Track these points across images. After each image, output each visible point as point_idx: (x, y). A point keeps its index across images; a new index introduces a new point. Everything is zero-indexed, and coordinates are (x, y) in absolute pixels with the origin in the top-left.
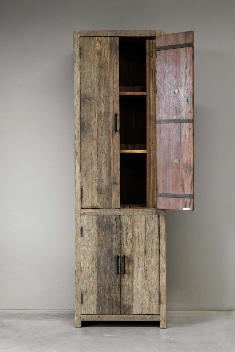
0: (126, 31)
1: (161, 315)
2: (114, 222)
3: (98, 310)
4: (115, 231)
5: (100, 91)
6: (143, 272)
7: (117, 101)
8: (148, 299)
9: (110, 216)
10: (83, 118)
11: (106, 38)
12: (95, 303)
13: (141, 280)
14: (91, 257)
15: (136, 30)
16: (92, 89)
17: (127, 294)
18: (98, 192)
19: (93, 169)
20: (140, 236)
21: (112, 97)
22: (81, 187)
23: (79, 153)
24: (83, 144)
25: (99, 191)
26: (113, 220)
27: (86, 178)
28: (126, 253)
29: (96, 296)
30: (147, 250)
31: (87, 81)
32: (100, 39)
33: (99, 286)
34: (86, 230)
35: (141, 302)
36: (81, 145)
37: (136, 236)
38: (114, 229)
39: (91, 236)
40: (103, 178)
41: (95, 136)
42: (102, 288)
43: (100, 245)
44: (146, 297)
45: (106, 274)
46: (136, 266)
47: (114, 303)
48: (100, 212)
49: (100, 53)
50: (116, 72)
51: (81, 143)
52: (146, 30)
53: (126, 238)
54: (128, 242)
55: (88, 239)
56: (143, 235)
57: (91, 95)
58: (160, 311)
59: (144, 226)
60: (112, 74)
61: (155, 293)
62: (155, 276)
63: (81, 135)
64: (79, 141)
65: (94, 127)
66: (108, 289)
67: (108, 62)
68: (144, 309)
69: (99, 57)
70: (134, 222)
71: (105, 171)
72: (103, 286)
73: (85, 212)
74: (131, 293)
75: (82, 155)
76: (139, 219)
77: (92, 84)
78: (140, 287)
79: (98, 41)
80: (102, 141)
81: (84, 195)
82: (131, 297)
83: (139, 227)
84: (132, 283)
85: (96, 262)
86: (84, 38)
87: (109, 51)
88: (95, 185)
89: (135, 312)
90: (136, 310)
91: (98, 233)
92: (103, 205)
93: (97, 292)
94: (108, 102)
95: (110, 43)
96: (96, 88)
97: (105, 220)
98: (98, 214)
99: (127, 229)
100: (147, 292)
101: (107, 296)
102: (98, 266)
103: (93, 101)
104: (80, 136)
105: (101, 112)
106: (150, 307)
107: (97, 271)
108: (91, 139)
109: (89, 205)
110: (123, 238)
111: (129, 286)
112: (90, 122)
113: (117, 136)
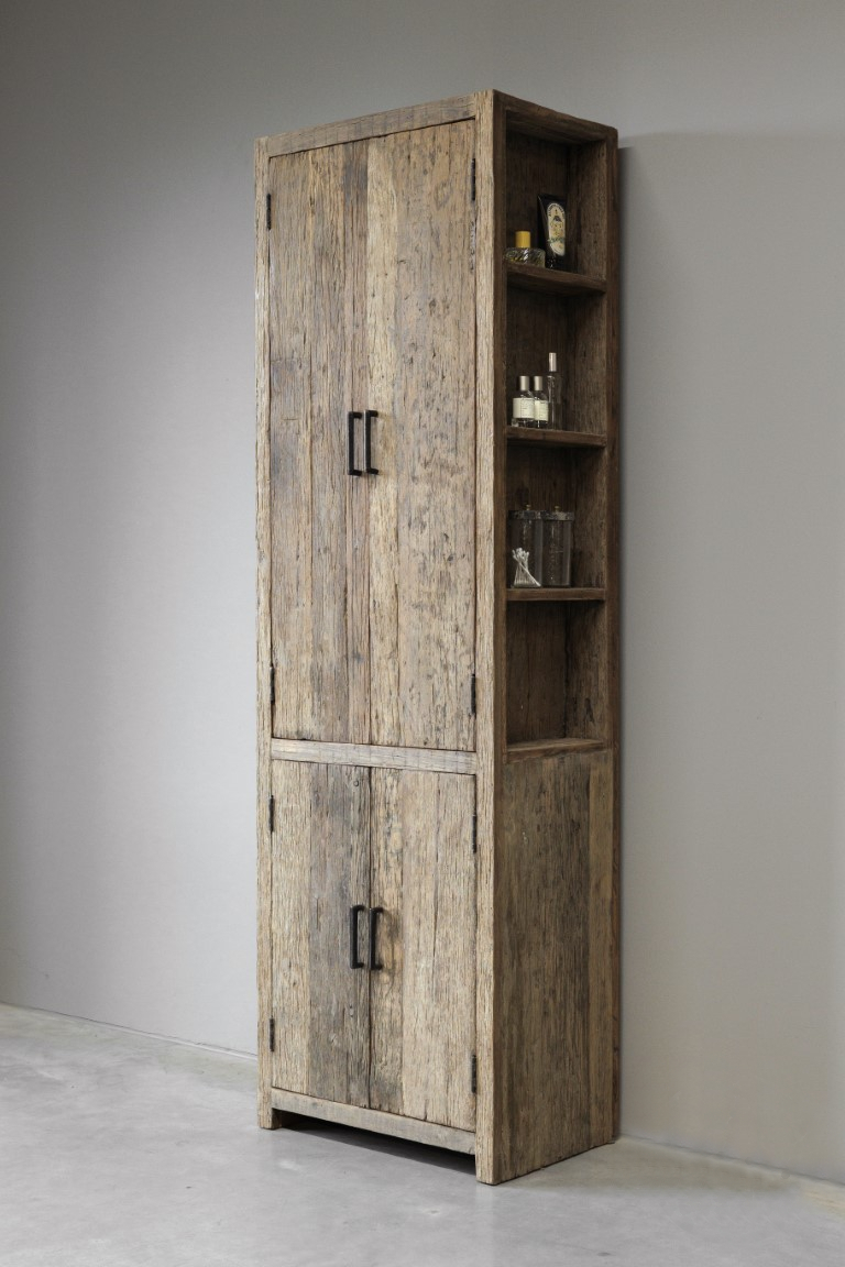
0: (386, 115)
1: (479, 1134)
2: (354, 790)
3: (312, 1081)
4: (357, 821)
5: (318, 339)
6: (431, 973)
8: (442, 1071)
9: (345, 768)
10: (276, 435)
11: (333, 151)
12: (306, 1056)
13: (425, 1002)
14: (294, 902)
15: (413, 107)
16: (298, 332)
17: (387, 1041)
18: (314, 686)
19: (301, 608)
20: (423, 844)
21: (348, 355)
22: (272, 665)
23: (267, 553)
24: (277, 524)
25: (317, 681)
26: (352, 782)
27: (285, 637)
28: (386, 900)
29: (308, 1036)
30: (442, 898)
31: (286, 309)
32: (319, 157)
33: (314, 1001)
34: (285, 811)
35: (423, 1076)
36: (271, 526)
37: (412, 843)
38: (353, 814)
39: (294, 830)
40: (325, 638)
41: (305, 493)
42: (320, 1009)
43: (318, 865)
44: (437, 1063)
45: (331, 964)
46: (411, 949)
47: (352, 1068)
48: (318, 752)
49: (317, 205)
50: (361, 268)
51: (271, 519)
52: (442, 102)
53: (386, 848)
54: (392, 864)
55: (289, 839)
56: (432, 843)
57: (296, 355)
58: (475, 1119)
59: (433, 811)
60: (349, 275)
61: (462, 1054)
62: (462, 992)
63: (272, 492)
64: (268, 511)
65: (302, 463)
66: (337, 1014)
67: (340, 232)
68: (431, 1103)
69: (316, 221)
70: (406, 794)
71: (331, 614)
72: (324, 1002)
73: (282, 749)
74: (398, 1041)
75: (274, 560)
76: (421, 786)
77: (297, 314)
78: (421, 1024)
79: (313, 163)
80: (324, 511)
81: (279, 693)
82: (398, 1055)
83: (421, 815)
84: (401, 1003)
85: (306, 918)
86: (280, 158)
87: (341, 195)
88: (307, 659)
89: (407, 1109)
90: (412, 1103)
91: (315, 827)
92: (326, 730)
93: (308, 1022)
94: (338, 376)
95: (345, 168)
96: (309, 330)
97: (331, 781)
98: (314, 760)
99: (389, 816)
100: (440, 1045)
101: (335, 1040)
102: (312, 935)
103: (300, 372)
104: (268, 494)
105: (320, 410)
106: (446, 1101)
107: (310, 951)
108: (295, 505)
109: (292, 728)
110: (379, 849)
111: (394, 1014)
112: (294, 447)
113: (363, 490)
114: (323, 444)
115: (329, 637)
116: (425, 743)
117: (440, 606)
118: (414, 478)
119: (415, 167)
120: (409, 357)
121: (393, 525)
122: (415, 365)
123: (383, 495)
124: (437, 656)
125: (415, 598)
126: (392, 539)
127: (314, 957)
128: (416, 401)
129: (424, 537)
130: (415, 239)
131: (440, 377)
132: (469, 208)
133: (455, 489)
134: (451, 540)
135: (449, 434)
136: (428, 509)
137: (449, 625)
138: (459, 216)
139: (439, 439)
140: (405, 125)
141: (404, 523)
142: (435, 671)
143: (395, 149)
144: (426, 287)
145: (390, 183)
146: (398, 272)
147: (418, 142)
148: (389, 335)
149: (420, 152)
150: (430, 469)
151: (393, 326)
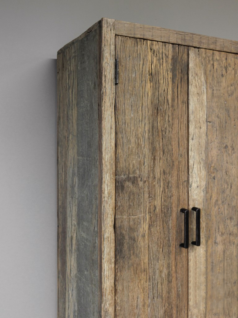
0: (201, 37)
5: (154, 162)
7: (185, 182)
10: (120, 227)
11: (165, 45)
15: (216, 38)
16: (139, 157)
21: (175, 173)
24: (119, 288)
31: (129, 141)
32: (156, 47)
36: (116, 290)
41: (144, 263)
50: (183, 121)
51: (115, 285)
52: (231, 41)
57: (138, 172)
60: (176, 126)
63: (117, 267)
64: (113, 281)
65: (142, 244)
67: (170, 97)
69: (153, 87)
77: (138, 145)
79: (151, 49)
80: (157, 272)
86: (125, 39)
87: (170, 75)
95: (173, 59)
96: (147, 156)
103: (141, 184)
105: (155, 207)
108: (135, 273)
112: (135, 234)
113: (184, 254)
114: (157, 229)
118: (215, 243)
119: (217, 72)
120: (213, 176)
122: (216, 180)
128: (217, 201)
130: (217, 111)
131: (230, 187)
139: (229, 221)
140: (212, 47)
141: (209, 269)
143: (206, 58)
144: (222, 137)
145: (202, 76)
146: (207, 128)
147: (218, 58)
148: (202, 163)
149: (220, 64)
150: (224, 237)
151: (204, 159)
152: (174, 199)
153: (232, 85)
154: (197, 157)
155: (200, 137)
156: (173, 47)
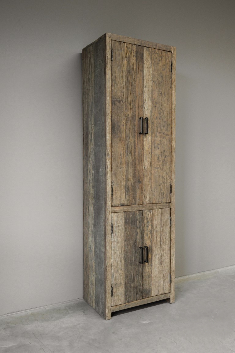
0: (149, 42)
1: (171, 292)
2: (138, 217)
3: (125, 299)
4: (139, 225)
5: (128, 95)
6: (159, 258)
7: (142, 106)
8: (162, 281)
9: (135, 212)
10: (114, 120)
11: (133, 45)
12: (123, 293)
13: (158, 266)
14: (120, 252)
15: (156, 43)
16: (121, 92)
17: (147, 280)
18: (126, 191)
19: (122, 169)
20: (157, 227)
21: (137, 101)
22: (112, 186)
23: (110, 153)
24: (113, 145)
25: (127, 189)
26: (137, 215)
27: (116, 177)
28: (147, 244)
29: (124, 287)
30: (162, 239)
31: (117, 85)
32: (129, 46)
33: (126, 277)
34: (116, 227)
35: (157, 285)
36: (112, 146)
37: (154, 227)
38: (138, 223)
39: (119, 232)
40: (130, 177)
41: (124, 137)
42: (128, 279)
43: (127, 239)
44: (161, 280)
45: (131, 265)
46: (154, 254)
47: (138, 290)
48: (127, 209)
49: (127, 58)
50: (141, 79)
51: (112, 144)
52: (164, 45)
53: (147, 230)
54: (149, 234)
55: (118, 235)
56: (159, 226)
57: (121, 98)
58: (170, 289)
59: (160, 218)
60: (138, 81)
61: (167, 275)
62: (167, 260)
64: (111, 141)
65: (123, 129)
66: (133, 278)
67: (135, 68)
68: (160, 290)
69: (127, 63)
70: (153, 215)
71: (131, 171)
72: (129, 276)
73: (115, 210)
74: (150, 279)
75: (113, 155)
76: (157, 213)
77: (121, 87)
78: (157, 272)
79: (126, 47)
80: (129, 143)
81: (114, 194)
82: (150, 282)
83: (157, 220)
84: (151, 269)
85: (123, 255)
86: (115, 42)
87: (135, 58)
88: (123, 183)
89: (152, 295)
90: (154, 292)
91: (126, 228)
92: (130, 202)
93: (124, 283)
94: (134, 106)
95: (136, 51)
96: (125, 92)
97: (131, 216)
98: (126, 211)
99: (148, 222)
100: (162, 275)
101: (132, 285)
102: (125, 259)
103: (122, 103)
104: (111, 136)
105: (128, 115)
106: (164, 288)
107: (125, 264)
108: (120, 140)
109: (118, 203)
110: (145, 231)
111: (149, 272)
112: (120, 124)
113: (141, 138)
114: (129, 124)
115: (131, 177)
116: (158, 202)
117: (162, 168)
118: (156, 136)
119: (157, 59)
120: (155, 105)
121: (151, 147)
122: (156, 108)
123: (148, 140)
124: (162, 180)
125: (156, 166)
126: (150, 151)
127: (126, 265)
128: (157, 117)
129: (159, 151)
130: (157, 76)
131: (163, 112)
132: (170, 73)
133: (167, 140)
134: (166, 152)
135: (166, 126)
136: (160, 144)
137: (165, 172)
138: (168, 74)
139: (163, 127)
140: (154, 47)
141: (153, 147)
142: (161, 184)
143: (151, 52)
144: (159, 89)
145: (150, 60)
146: (152, 83)
147: (157, 52)
148: (150, 99)
149: (158, 55)
150: (160, 134)
151: (151, 97)
152: (137, 113)
153: (164, 65)
154: (147, 95)
155: (148, 87)
156: (136, 46)
